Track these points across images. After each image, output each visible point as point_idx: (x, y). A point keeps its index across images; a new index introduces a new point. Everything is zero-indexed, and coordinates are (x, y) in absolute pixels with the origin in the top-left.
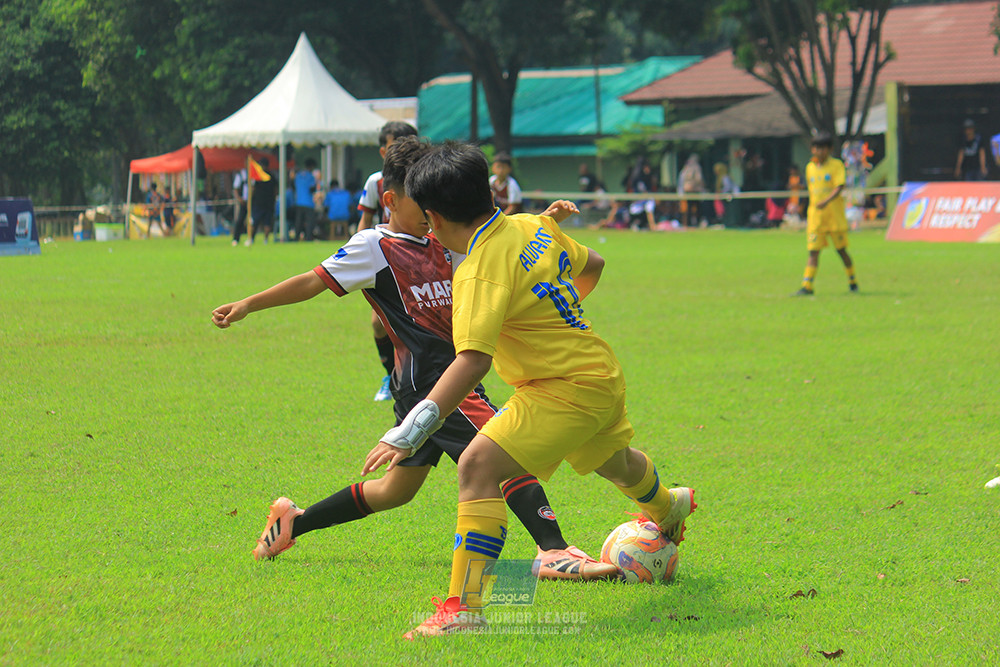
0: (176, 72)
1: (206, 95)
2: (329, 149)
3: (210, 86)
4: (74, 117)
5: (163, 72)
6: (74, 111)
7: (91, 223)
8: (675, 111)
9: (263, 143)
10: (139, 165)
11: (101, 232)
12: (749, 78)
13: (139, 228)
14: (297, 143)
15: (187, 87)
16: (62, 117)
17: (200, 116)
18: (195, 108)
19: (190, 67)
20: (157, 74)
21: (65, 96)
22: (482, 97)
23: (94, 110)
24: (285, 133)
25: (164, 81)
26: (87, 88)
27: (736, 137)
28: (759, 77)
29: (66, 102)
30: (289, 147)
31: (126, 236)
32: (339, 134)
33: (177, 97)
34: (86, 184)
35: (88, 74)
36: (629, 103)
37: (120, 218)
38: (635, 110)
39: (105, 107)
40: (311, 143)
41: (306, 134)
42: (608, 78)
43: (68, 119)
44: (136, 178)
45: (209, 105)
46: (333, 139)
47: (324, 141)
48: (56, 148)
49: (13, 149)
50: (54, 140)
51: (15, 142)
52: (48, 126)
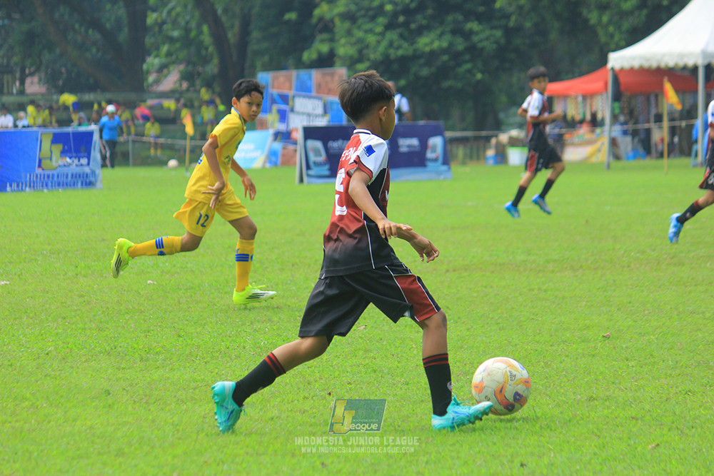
3: (627, 5)
4: (487, 39)
6: (488, 33)
7: (504, 147)
9: (681, 63)
10: (554, 87)
11: (514, 155)
15: (603, 7)
16: (475, 39)
17: (617, 38)
18: (611, 29)
21: (479, 18)
23: (507, 31)
24: (705, 53)
26: (500, 9)
29: (479, 23)
30: (709, 68)
33: (593, 18)
39: (518, 28)
43: (481, 41)
45: (626, 25)
48: (469, 71)
49: (425, 72)
50: (467, 62)
51: (428, 63)
52: (460, 47)
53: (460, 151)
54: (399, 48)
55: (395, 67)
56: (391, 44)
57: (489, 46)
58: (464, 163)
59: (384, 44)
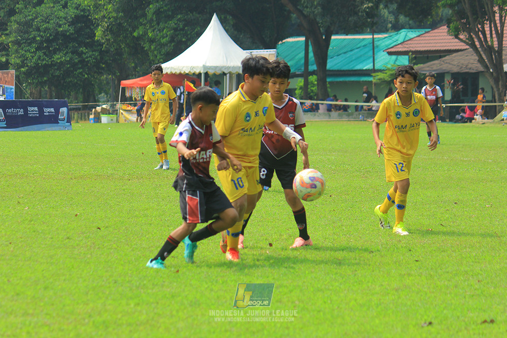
0: (146, 33)
1: (163, 45)
2: (228, 75)
3: (164, 41)
4: (90, 57)
5: (139, 33)
6: (91, 53)
7: (99, 113)
8: (415, 58)
9: (192, 72)
10: (125, 83)
11: (104, 118)
12: (457, 40)
13: (124, 117)
14: (211, 72)
15: (152, 41)
16: (84, 56)
17: (158, 57)
18: (156, 52)
19: (153, 31)
20: (135, 34)
21: (87, 45)
22: (311, 48)
23: (101, 52)
24: (204, 67)
25: (139, 38)
26: (98, 41)
27: (448, 73)
28: (461, 40)
29: (86, 48)
30: (206, 74)
31: (118, 121)
32: (233, 67)
33: (146, 46)
34: (97, 92)
35: (99, 33)
36: (390, 53)
37: (115, 112)
38: (394, 57)
39: (107, 51)
40: (219, 72)
41: (216, 67)
42: (380, 39)
43: (87, 57)
44: (124, 89)
45: (163, 51)
46: (230, 70)
47: (226, 72)
48: (81, 73)
49: (57, 73)
50: (79, 68)
51: (59, 69)
52: (76, 61)
53: (76, 115)
54: (43, 60)
55: (42, 70)
56: (39, 58)
57: (92, 60)
58: (77, 122)
59: (36, 57)
